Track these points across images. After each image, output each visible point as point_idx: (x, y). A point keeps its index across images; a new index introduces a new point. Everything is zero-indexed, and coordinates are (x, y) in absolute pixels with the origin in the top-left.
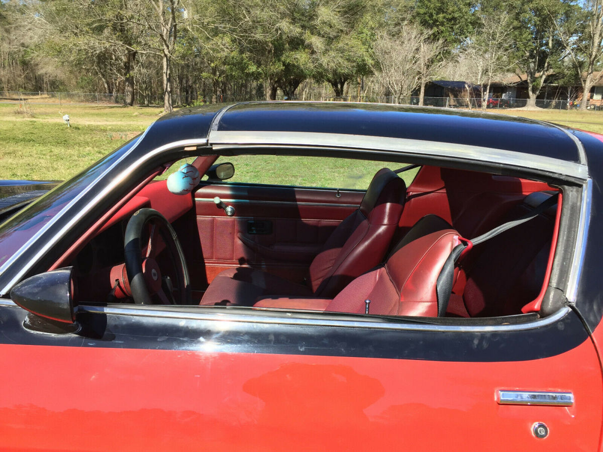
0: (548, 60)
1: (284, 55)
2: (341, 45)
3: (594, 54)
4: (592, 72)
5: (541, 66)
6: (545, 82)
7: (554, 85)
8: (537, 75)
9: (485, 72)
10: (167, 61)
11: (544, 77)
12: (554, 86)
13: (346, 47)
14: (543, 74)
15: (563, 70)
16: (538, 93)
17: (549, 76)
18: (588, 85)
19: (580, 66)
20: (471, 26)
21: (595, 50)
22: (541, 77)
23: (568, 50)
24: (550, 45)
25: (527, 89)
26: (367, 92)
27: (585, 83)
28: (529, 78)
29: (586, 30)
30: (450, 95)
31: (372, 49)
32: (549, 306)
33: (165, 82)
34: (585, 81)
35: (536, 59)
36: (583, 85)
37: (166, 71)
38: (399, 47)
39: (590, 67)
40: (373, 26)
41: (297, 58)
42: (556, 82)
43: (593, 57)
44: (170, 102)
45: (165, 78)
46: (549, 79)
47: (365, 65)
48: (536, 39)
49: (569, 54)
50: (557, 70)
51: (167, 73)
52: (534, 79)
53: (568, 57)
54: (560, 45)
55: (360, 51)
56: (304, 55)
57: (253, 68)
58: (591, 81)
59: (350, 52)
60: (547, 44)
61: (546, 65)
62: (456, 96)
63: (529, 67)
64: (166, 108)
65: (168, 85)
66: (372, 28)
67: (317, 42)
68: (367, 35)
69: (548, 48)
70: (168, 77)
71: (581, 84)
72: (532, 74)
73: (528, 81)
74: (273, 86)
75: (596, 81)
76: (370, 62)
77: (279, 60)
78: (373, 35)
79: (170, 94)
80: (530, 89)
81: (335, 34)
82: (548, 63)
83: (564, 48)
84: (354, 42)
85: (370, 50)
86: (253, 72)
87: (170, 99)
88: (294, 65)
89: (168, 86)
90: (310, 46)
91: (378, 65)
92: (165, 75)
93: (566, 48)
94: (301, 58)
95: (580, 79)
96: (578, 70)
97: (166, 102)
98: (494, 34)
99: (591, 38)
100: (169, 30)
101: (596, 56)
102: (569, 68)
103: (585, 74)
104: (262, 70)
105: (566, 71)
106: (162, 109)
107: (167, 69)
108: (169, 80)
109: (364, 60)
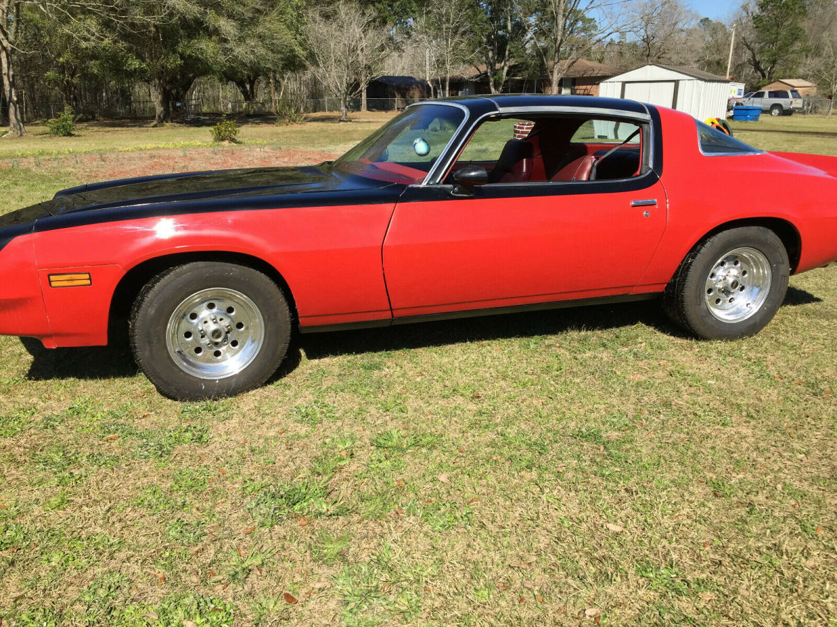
0: (508, 47)
1: (181, 44)
2: (260, 30)
3: (559, 38)
4: (558, 62)
5: (501, 54)
6: (508, 74)
7: (518, 78)
8: (498, 66)
9: (440, 63)
10: (7, 58)
11: (506, 69)
12: (518, 80)
13: (268, 33)
14: (505, 65)
15: (526, 60)
16: (500, 89)
17: (510, 67)
18: (556, 78)
19: (545, 54)
20: (415, 4)
21: (560, 33)
22: (503, 68)
23: (529, 35)
24: (509, 28)
25: (488, 84)
26: (283, 94)
27: (552, 75)
28: (489, 70)
29: (548, 9)
30: (396, 94)
31: (301, 35)
32: (643, 172)
33: (7, 87)
34: (552, 72)
35: (494, 46)
36: (551, 78)
37: (7, 72)
38: (338, 33)
39: (557, 55)
40: (299, 5)
41: (201, 49)
42: (520, 74)
43: (558, 42)
44: (19, 117)
45: (6, 82)
46: (513, 70)
47: (296, 56)
48: (492, 20)
49: (531, 39)
50: (520, 60)
51: (8, 73)
52: (495, 72)
53: (530, 41)
54: (520, 29)
55: (287, 38)
56: (212, 44)
57: (135, 64)
58: (559, 72)
59: (273, 39)
60: (505, 27)
61: (507, 53)
62: (403, 96)
63: (487, 58)
64: (12, 126)
65: (13, 92)
66: (298, 8)
67: (227, 26)
68: (292, 16)
69: (507, 32)
70: (11, 80)
71: (548, 77)
72: (491, 65)
73: (489, 74)
74: (164, 89)
75: (564, 72)
76: (300, 52)
77: (174, 52)
78: (300, 16)
79: (18, 106)
80: (491, 84)
81: (250, 15)
82: (509, 50)
83: (525, 32)
84: (277, 26)
85: (298, 36)
86: (135, 69)
87: (18, 112)
88: (197, 59)
89: (13, 94)
90: (216, 31)
91: (312, 57)
92: (5, 78)
93: (527, 31)
94: (206, 47)
95: (546, 70)
96: (543, 59)
97: (12, 117)
98: (447, 14)
99: (554, 19)
100: (6, 11)
101: (562, 40)
102: (533, 56)
103: (551, 63)
104: (148, 65)
105: (529, 61)
106: (7, 129)
107: (9, 68)
108: (12, 85)
109: (292, 51)
